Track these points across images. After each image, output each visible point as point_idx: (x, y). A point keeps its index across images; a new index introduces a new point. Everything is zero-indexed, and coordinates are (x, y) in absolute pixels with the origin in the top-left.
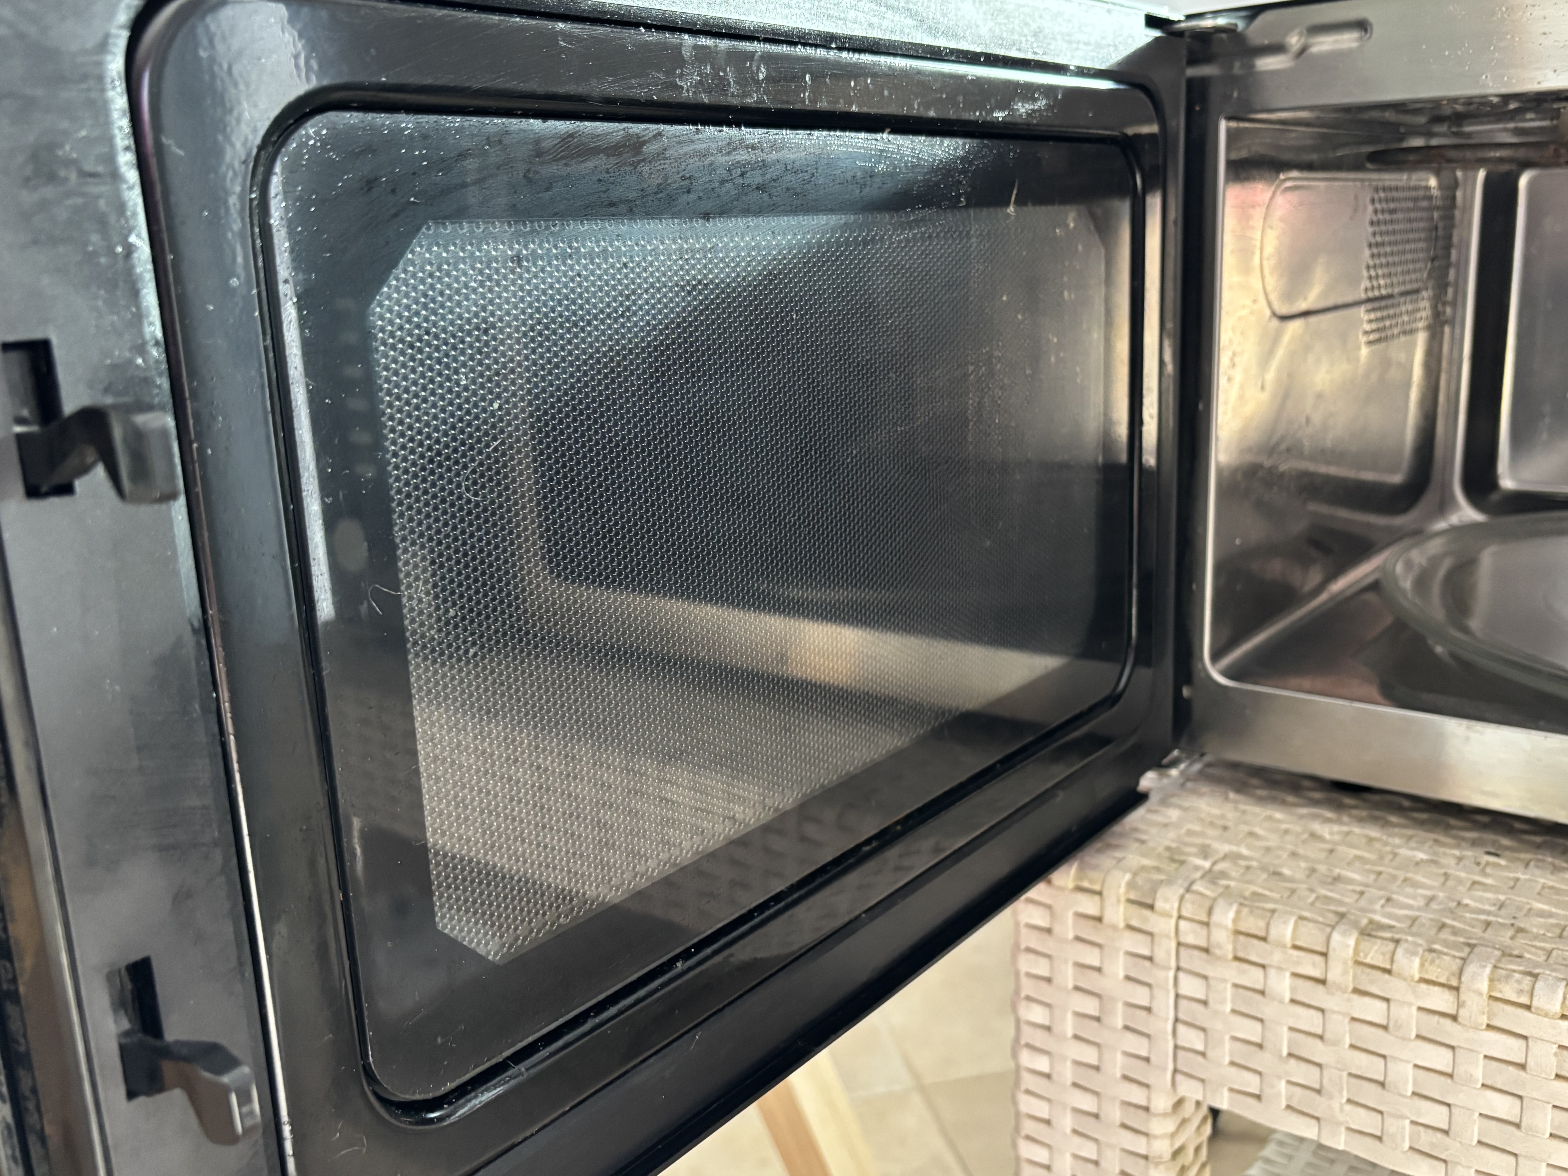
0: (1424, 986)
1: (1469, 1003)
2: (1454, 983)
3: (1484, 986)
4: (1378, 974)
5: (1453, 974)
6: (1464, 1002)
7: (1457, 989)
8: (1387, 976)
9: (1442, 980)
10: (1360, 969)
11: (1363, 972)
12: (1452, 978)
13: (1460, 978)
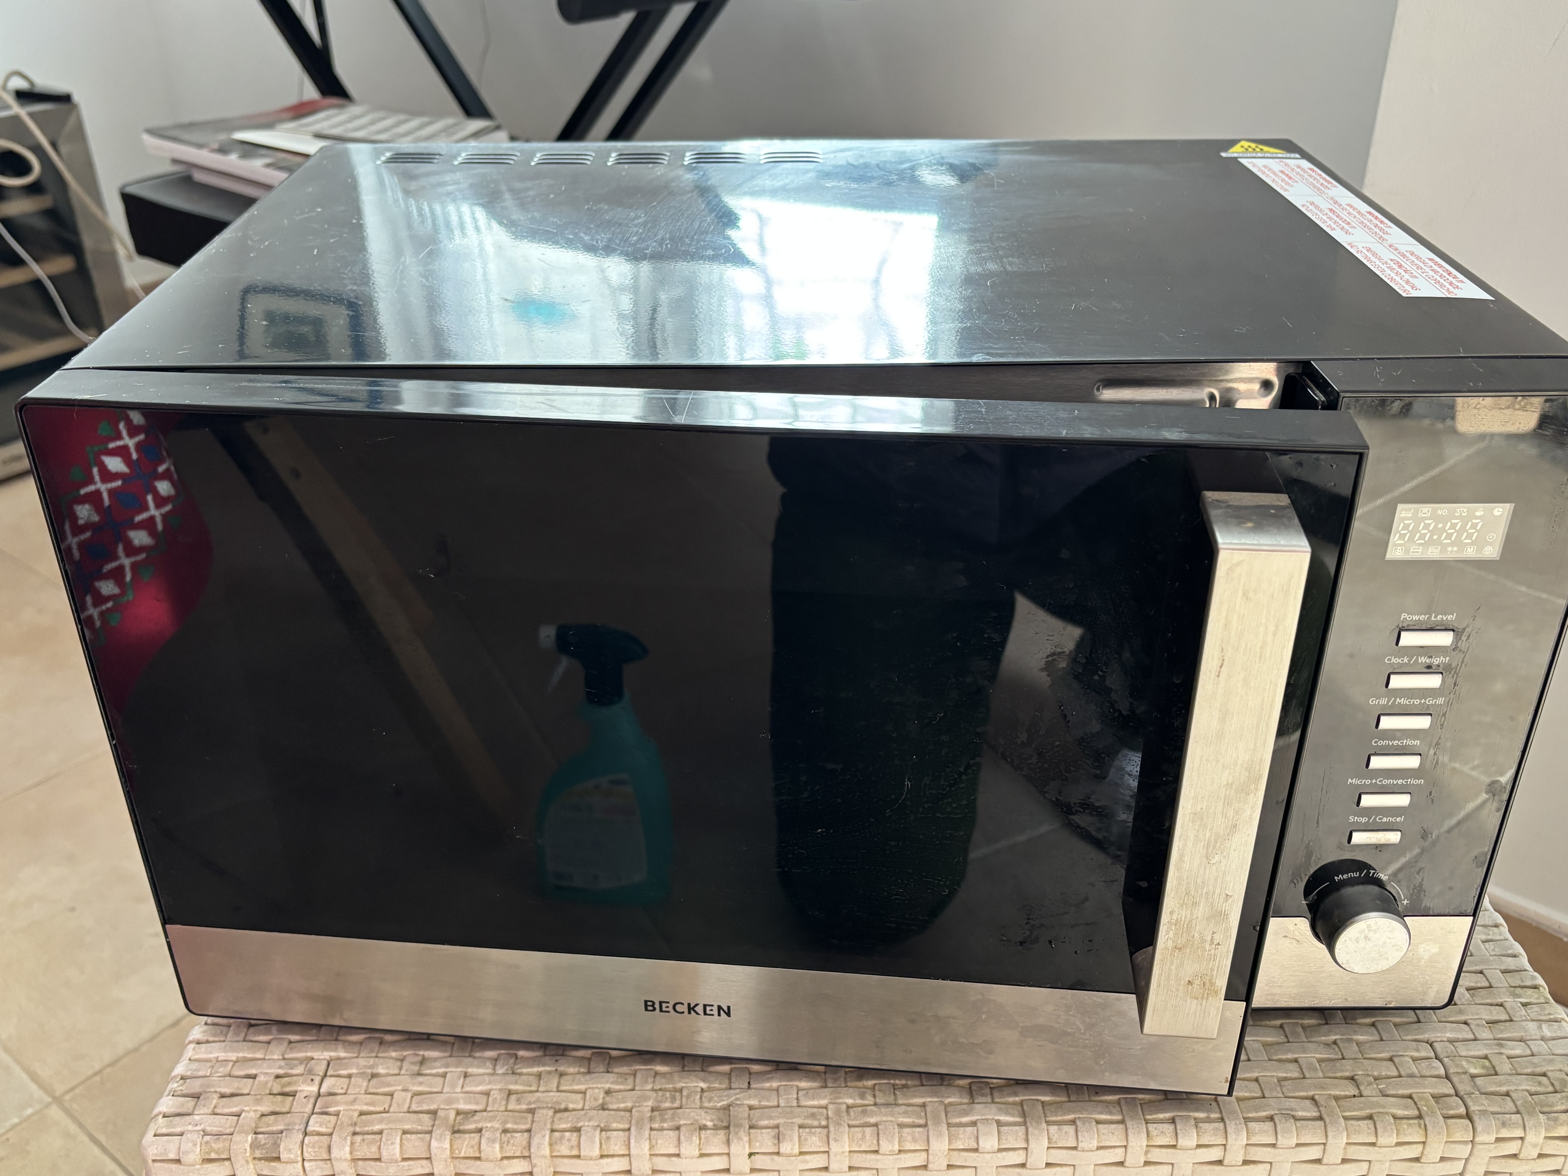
0: (505, 1162)
1: (539, 1164)
2: (527, 1154)
3: (547, 1151)
4: (472, 1162)
5: (525, 1148)
6: (536, 1164)
7: (529, 1157)
8: (478, 1163)
9: (518, 1154)
10: (457, 1162)
11: (460, 1163)
12: (524, 1151)
13: (529, 1150)
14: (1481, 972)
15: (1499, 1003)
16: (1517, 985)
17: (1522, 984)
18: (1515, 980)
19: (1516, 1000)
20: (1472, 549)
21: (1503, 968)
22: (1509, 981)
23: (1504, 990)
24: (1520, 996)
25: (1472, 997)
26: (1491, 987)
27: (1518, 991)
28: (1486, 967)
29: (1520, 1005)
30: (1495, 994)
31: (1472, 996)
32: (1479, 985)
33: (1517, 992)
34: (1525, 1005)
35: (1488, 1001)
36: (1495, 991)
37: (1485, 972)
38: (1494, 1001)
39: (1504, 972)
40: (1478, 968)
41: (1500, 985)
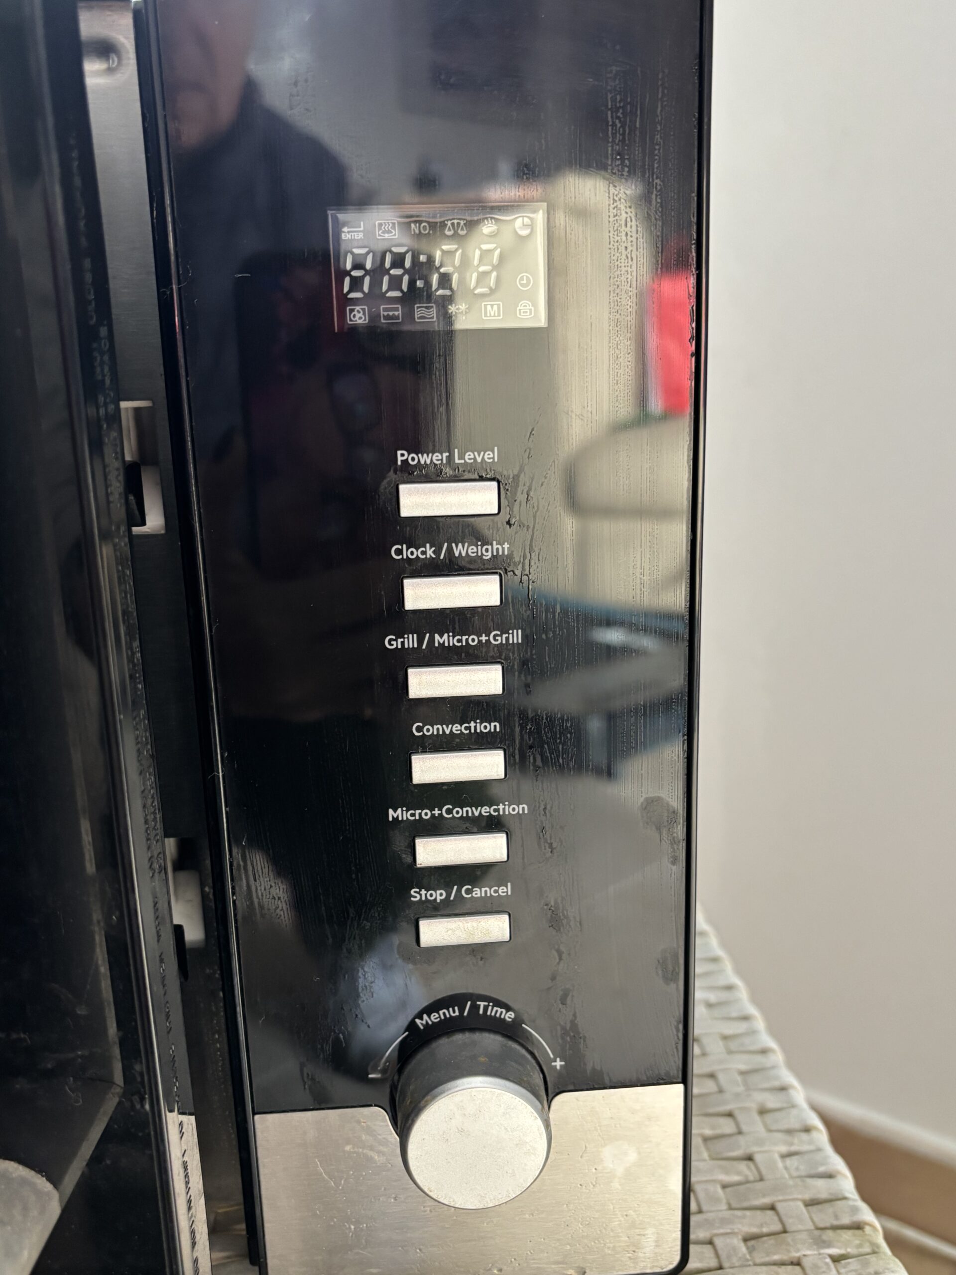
14: (773, 1208)
15: (795, 1261)
16: (828, 1225)
17: (836, 1223)
18: (824, 1217)
19: (822, 1251)
20: (495, 307)
21: (807, 1196)
22: (815, 1219)
23: (804, 1236)
24: (829, 1245)
25: (750, 1253)
26: (785, 1231)
27: (830, 1234)
28: (780, 1198)
29: (828, 1260)
30: (788, 1244)
31: (751, 1250)
32: (765, 1230)
33: (824, 1237)
34: (836, 1259)
35: (776, 1257)
36: (788, 1237)
37: (779, 1206)
38: (785, 1257)
39: (811, 1203)
40: (767, 1200)
41: (800, 1227)
